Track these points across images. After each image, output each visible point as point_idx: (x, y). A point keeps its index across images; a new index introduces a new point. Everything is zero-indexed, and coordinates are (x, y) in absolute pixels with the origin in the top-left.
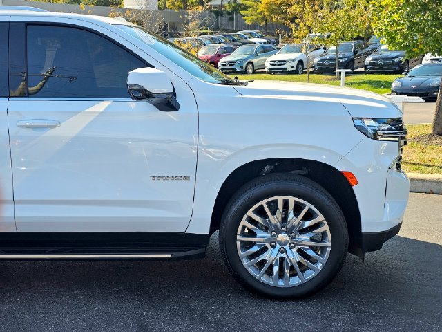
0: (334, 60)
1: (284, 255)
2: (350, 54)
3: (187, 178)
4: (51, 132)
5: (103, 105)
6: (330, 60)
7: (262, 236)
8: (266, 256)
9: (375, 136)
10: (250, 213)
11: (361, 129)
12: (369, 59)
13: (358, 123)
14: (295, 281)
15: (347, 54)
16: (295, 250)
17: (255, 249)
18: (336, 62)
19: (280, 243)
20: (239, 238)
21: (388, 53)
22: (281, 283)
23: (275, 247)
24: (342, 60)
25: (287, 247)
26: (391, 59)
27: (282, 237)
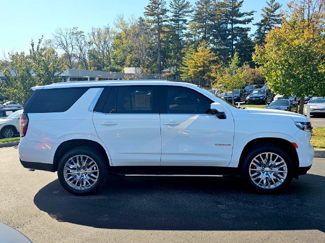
0: (232, 98)
1: (268, 176)
2: (239, 95)
3: (230, 145)
4: (176, 127)
5: (196, 117)
6: (229, 98)
7: (259, 168)
8: (260, 177)
9: (303, 129)
10: (255, 159)
11: (298, 126)
12: (248, 98)
13: (297, 124)
14: (272, 186)
15: (236, 95)
16: (272, 174)
17: (256, 174)
18: (233, 99)
19: (266, 171)
20: (250, 169)
21: (257, 95)
22: (267, 187)
23: (264, 173)
24: (235, 98)
25: (269, 173)
26: (259, 97)
27: (267, 169)
